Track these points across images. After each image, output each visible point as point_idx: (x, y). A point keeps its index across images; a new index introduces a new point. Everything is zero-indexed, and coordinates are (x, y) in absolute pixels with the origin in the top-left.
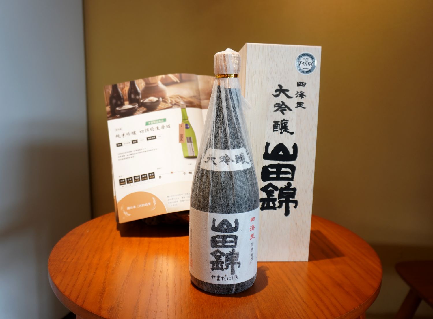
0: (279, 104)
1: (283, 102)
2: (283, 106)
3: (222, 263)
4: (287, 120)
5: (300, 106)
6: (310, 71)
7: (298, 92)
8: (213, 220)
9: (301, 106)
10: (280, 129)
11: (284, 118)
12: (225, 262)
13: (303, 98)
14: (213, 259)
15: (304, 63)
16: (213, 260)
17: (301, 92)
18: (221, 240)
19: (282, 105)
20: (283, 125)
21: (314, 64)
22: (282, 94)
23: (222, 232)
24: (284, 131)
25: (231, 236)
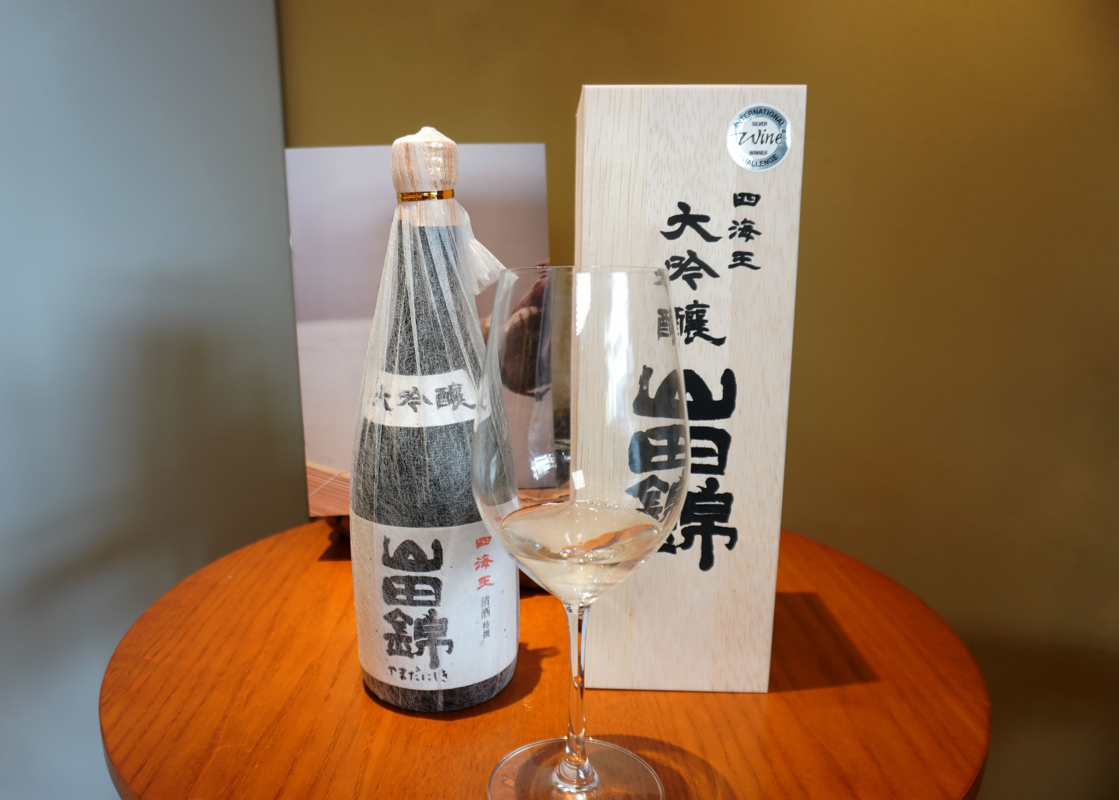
0: (681, 259)
1: (691, 253)
2: (693, 264)
3: (409, 640)
4: (705, 303)
5: (742, 264)
6: (774, 159)
7: (735, 222)
8: (383, 540)
9: (746, 262)
10: (684, 329)
11: (697, 299)
12: (415, 638)
13: (750, 241)
14: (390, 629)
15: (753, 136)
16: (390, 632)
17: (745, 221)
18: (403, 586)
19: (689, 262)
20: (692, 316)
21: (785, 138)
22: (688, 228)
23: (403, 569)
24: (695, 335)
25: (424, 580)
